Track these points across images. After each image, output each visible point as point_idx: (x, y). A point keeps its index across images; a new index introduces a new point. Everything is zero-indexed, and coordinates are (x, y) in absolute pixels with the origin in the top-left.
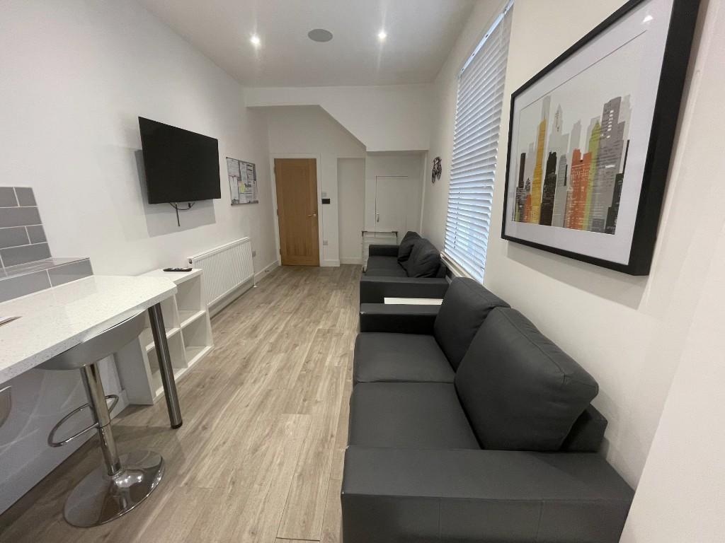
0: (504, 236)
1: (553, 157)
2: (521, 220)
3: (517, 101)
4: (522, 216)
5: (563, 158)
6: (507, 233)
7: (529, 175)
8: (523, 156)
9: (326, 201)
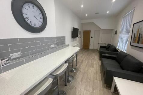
0: (130, 45)
1: (140, 34)
2: (134, 43)
3: (134, 25)
4: (134, 42)
5: (142, 34)
6: (131, 44)
7: (136, 36)
8: (135, 33)
9: (92, 38)
